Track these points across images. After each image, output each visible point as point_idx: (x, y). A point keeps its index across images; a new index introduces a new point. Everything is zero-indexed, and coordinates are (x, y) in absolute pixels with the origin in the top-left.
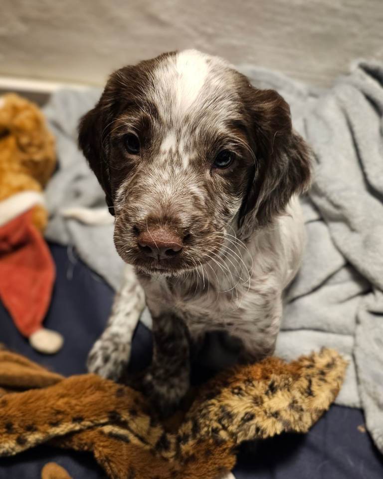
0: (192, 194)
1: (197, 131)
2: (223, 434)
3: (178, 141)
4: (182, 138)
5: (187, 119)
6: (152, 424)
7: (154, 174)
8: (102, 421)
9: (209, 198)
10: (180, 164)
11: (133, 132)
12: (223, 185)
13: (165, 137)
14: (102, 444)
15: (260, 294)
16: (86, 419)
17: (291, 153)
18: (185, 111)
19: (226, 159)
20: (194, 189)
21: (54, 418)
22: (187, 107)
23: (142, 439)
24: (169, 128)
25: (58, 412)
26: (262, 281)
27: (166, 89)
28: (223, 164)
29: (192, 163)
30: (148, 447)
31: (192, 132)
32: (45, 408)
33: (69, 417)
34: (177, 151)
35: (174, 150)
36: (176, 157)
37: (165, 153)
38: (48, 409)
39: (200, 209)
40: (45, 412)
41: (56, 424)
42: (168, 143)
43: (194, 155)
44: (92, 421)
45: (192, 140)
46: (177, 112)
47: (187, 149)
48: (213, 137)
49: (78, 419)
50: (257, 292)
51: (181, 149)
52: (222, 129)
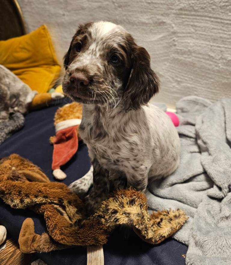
0: (97, 66)
1: (105, 44)
2: (103, 220)
3: (97, 46)
4: (99, 45)
5: (102, 39)
6: (77, 212)
7: (84, 56)
8: (55, 202)
9: (105, 72)
10: (95, 55)
11: (80, 42)
12: (113, 70)
13: (92, 44)
14: (49, 210)
15: (129, 142)
16: (49, 198)
17: (149, 76)
18: (102, 36)
19: (115, 60)
20: (99, 65)
21: (37, 193)
22: (103, 34)
23: (70, 218)
24: (94, 41)
25: (40, 191)
26: (130, 136)
27: (96, 27)
28: (114, 62)
29: (100, 55)
30: (70, 222)
31: (103, 44)
32: (36, 188)
33: (43, 195)
34: (95, 50)
35: (94, 50)
36: (95, 52)
37: (90, 50)
38: (37, 189)
39: (100, 72)
40: (35, 190)
41: (36, 197)
42: (93, 47)
43: (102, 53)
44: (51, 200)
45: (102, 47)
46: (99, 35)
47: (99, 50)
48: (111, 47)
49: (45, 197)
50: (127, 140)
51: (97, 49)
52: (115, 45)
